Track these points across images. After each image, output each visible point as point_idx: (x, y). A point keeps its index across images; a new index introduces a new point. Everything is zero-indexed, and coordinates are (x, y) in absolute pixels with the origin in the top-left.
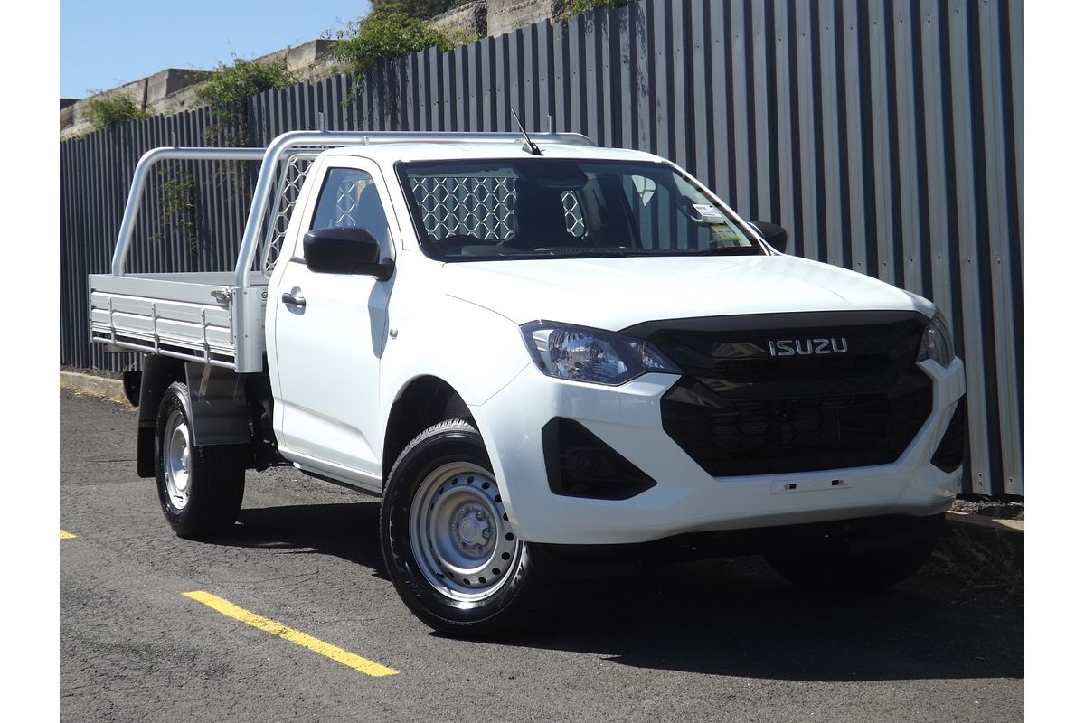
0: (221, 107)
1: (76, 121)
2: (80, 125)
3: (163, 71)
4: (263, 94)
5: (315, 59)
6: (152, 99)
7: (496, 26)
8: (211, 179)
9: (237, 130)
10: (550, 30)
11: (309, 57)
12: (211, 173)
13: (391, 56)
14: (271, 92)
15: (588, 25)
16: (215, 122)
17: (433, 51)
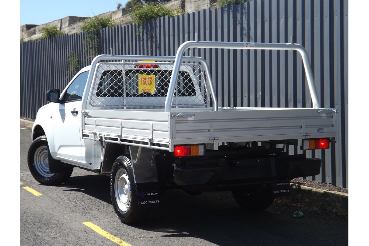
0: (89, 33)
1: (36, 33)
2: (38, 34)
3: (67, 17)
4: (104, 29)
5: (122, 16)
6: (63, 26)
7: (189, 7)
8: (85, 59)
9: (95, 41)
10: (210, 12)
11: (120, 15)
12: (85, 56)
13: (151, 18)
14: (107, 28)
15: (225, 10)
16: (87, 38)
17: (167, 17)
